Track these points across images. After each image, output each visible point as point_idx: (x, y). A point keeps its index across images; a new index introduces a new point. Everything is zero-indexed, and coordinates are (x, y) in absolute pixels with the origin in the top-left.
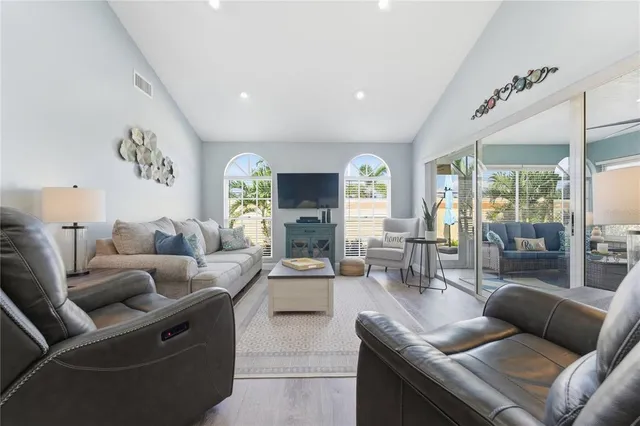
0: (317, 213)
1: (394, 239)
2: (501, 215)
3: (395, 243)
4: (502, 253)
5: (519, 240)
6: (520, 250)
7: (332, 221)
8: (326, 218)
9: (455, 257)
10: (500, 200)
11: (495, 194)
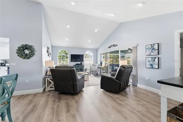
0: (79, 63)
1: (94, 68)
2: (112, 62)
3: (95, 69)
4: (112, 70)
5: (114, 67)
6: (115, 69)
7: (83, 64)
8: (81, 64)
9: (104, 71)
10: (111, 59)
11: (110, 58)
